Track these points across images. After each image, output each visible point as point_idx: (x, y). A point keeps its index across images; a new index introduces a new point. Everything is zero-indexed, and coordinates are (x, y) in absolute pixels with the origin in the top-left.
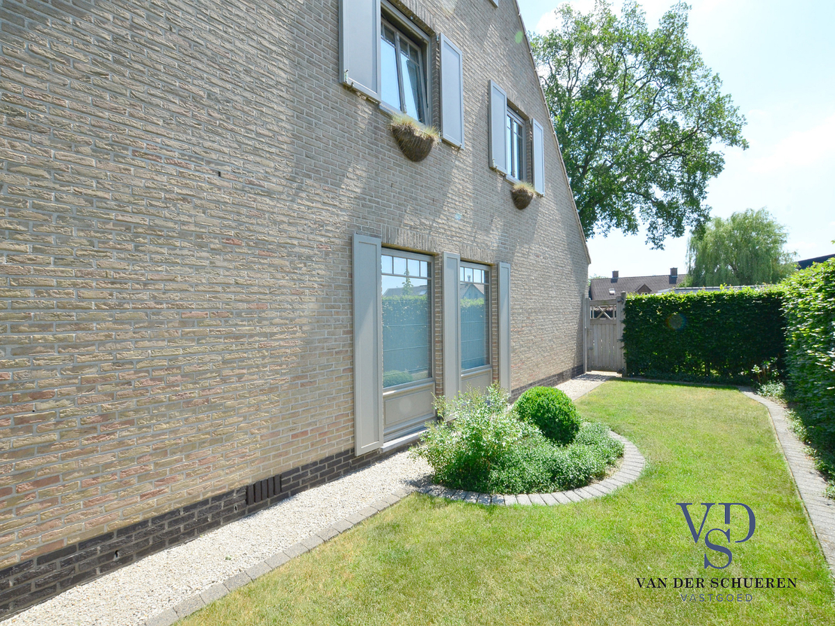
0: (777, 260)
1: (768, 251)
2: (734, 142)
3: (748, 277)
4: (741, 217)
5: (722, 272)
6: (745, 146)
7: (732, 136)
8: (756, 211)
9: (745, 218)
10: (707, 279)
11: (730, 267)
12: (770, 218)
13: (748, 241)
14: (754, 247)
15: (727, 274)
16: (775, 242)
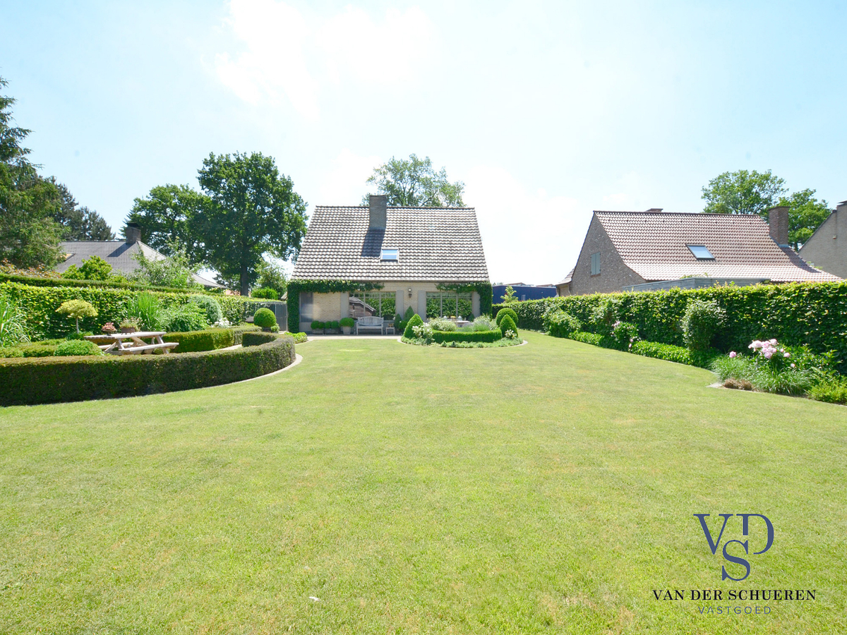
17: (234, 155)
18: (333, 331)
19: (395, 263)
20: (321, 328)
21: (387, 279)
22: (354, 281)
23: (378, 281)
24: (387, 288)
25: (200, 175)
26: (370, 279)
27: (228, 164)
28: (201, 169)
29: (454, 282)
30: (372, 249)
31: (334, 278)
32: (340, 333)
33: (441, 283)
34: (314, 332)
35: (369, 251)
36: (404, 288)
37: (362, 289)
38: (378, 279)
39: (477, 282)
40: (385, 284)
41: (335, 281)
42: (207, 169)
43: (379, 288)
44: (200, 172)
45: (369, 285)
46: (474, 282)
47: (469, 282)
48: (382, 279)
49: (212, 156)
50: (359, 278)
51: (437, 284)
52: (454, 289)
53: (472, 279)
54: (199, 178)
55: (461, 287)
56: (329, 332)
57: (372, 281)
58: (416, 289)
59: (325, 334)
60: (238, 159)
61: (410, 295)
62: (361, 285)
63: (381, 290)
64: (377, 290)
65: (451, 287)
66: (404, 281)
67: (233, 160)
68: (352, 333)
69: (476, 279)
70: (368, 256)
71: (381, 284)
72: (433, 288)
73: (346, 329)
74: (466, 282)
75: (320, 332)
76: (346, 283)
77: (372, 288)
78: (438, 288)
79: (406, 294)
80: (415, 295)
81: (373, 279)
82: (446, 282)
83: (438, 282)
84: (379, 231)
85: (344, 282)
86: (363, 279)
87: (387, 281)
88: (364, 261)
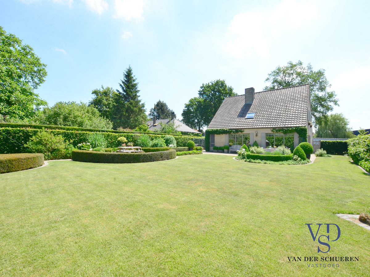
0: (346, 130)
1: (343, 127)
2: (336, 104)
3: (336, 135)
4: (334, 115)
5: (328, 133)
6: (339, 106)
7: (336, 103)
8: (339, 114)
9: (335, 116)
10: (323, 135)
11: (330, 132)
12: (343, 116)
13: (336, 123)
14: (338, 126)
15: (329, 134)
16: (345, 124)
17: (211, 82)
18: (221, 151)
19: (252, 120)
20: (216, 149)
21: (245, 127)
22: (230, 129)
23: (241, 129)
24: (246, 132)
25: (199, 93)
26: (238, 128)
27: (209, 86)
28: (199, 90)
29: (281, 127)
30: (243, 114)
31: (223, 128)
32: (223, 152)
33: (274, 128)
34: (214, 151)
35: (241, 115)
36: (253, 131)
37: (234, 132)
38: (241, 127)
39: (296, 127)
40: (245, 130)
41: (222, 129)
42: (201, 90)
43: (241, 132)
44: (199, 91)
45: (237, 131)
46: (294, 127)
47: (291, 127)
48: (243, 127)
49: (203, 85)
50: (233, 128)
51: (272, 129)
52: (281, 131)
53: (292, 126)
54: (199, 94)
55: (286, 130)
56: (219, 151)
57: (238, 129)
58: (260, 132)
59: (218, 152)
60: (212, 84)
61: (257, 135)
62: (233, 131)
63: (243, 133)
64: (241, 133)
65: (280, 131)
66: (253, 128)
67: (210, 84)
68: (228, 153)
69: (295, 126)
70: (240, 117)
71: (243, 130)
72: (269, 131)
73: (225, 150)
74: (289, 127)
75: (216, 151)
76: (227, 130)
77: (238, 132)
78: (272, 131)
79: (255, 134)
80: (259, 135)
81: (239, 128)
82: (276, 127)
83: (272, 128)
84: (249, 105)
85: (226, 129)
86: (235, 128)
87: (245, 129)
88: (238, 119)
